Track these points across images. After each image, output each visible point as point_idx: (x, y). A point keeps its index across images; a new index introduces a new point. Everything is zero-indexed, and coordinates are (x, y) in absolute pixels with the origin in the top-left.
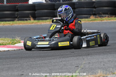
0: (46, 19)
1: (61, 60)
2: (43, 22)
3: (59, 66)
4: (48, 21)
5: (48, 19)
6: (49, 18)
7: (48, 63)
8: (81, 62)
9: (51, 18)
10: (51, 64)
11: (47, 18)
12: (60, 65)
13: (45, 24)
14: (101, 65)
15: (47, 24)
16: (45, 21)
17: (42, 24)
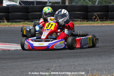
0: (20, 22)
1: (32, 63)
2: (17, 24)
3: (31, 69)
4: (21, 24)
5: (21, 22)
6: (23, 20)
7: (19, 65)
8: (52, 65)
9: (24, 20)
10: (23, 67)
11: (20, 20)
12: (32, 67)
13: (18, 26)
14: (71, 68)
15: (20, 26)
16: (19, 23)
17: (15, 26)
